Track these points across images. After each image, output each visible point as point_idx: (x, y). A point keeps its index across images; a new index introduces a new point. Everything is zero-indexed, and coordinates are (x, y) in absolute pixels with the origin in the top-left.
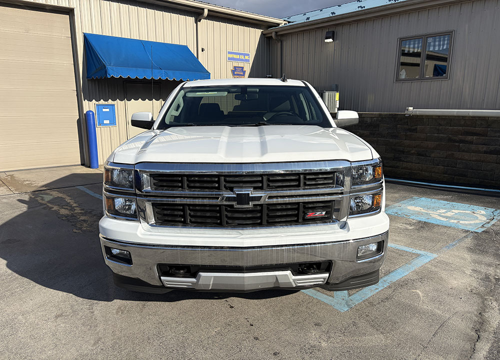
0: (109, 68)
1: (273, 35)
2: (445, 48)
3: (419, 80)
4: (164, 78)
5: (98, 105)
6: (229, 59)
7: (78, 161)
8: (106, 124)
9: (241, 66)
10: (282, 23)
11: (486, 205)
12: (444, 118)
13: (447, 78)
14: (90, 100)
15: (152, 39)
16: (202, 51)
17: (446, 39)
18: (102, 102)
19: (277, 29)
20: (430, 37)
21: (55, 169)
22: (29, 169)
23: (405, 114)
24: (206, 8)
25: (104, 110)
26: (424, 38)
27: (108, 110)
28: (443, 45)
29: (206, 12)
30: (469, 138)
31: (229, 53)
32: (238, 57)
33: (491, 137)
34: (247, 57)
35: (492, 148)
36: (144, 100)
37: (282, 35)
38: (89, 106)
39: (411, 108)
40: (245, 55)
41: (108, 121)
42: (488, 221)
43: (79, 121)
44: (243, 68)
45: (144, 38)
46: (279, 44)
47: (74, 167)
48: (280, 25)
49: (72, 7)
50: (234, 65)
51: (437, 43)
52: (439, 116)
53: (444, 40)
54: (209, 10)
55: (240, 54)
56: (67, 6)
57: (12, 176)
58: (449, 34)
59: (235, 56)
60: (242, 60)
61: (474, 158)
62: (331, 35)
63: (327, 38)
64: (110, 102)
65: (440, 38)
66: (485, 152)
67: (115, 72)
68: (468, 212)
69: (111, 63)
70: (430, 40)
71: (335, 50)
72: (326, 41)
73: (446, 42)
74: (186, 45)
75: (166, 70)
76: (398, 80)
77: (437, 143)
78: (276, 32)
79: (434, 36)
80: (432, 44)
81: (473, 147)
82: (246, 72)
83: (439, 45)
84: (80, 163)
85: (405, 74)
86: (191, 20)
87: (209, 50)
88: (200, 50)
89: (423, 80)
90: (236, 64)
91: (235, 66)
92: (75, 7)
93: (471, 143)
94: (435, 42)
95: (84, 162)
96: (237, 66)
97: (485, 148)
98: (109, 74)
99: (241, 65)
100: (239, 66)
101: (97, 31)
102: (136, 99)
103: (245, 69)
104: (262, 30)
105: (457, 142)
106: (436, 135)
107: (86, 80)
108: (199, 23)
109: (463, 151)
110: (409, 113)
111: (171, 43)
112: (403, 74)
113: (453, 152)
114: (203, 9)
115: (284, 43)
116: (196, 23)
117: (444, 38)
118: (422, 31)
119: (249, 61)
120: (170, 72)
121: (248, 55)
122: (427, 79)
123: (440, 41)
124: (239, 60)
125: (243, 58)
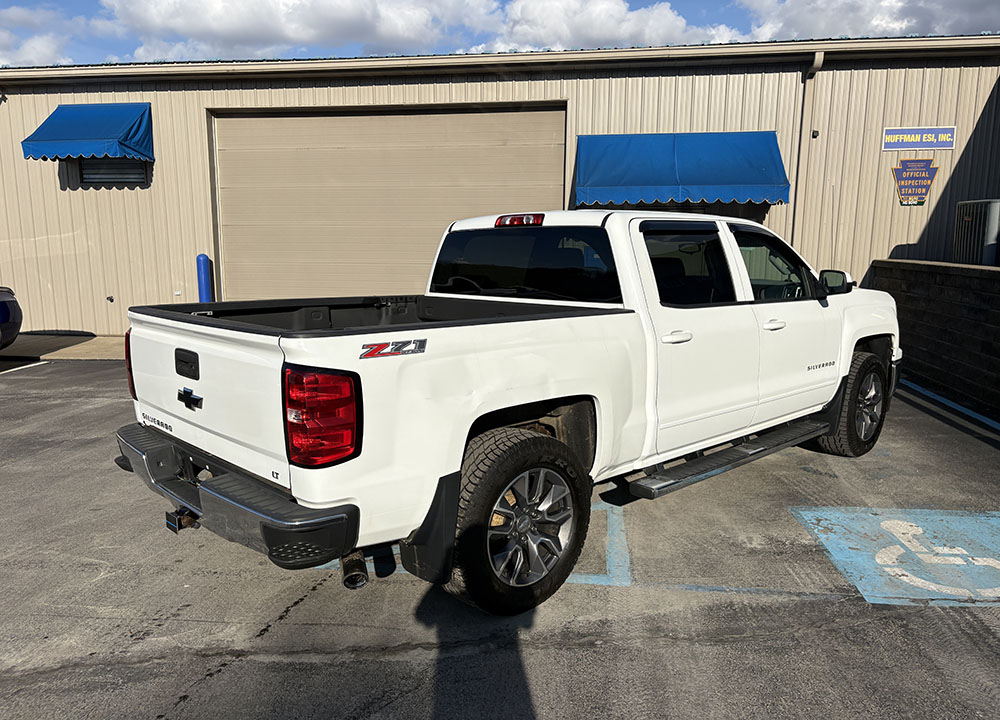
9: (926, 158)
16: (814, 137)
24: (820, 50)
29: (819, 58)
31: (889, 132)
32: (916, 138)
34: (943, 137)
40: (938, 132)
44: (929, 162)
49: (564, 98)
50: (902, 158)
54: (825, 53)
55: (923, 132)
56: (558, 98)
59: (907, 138)
60: (929, 144)
67: (587, 196)
74: (773, 129)
75: (689, 184)
82: (941, 170)
86: (792, 78)
87: (831, 134)
88: (807, 135)
90: (908, 155)
91: (907, 158)
92: (569, 98)
96: (913, 158)
98: (579, 200)
99: (923, 155)
100: (920, 158)
103: (935, 165)
108: (808, 81)
111: (738, 130)
114: (812, 54)
116: (804, 81)
119: (950, 144)
120: (695, 190)
121: (951, 131)
124: (921, 144)
125: (931, 138)
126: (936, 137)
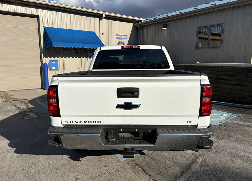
0: (53, 43)
1: (139, 26)
2: (220, 32)
3: (207, 48)
4: (81, 47)
5: (50, 60)
6: (116, 38)
7: (40, 87)
8: (54, 69)
10: (144, 20)
11: (229, 111)
12: (214, 67)
13: (221, 47)
14: (46, 57)
15: (77, 29)
16: (103, 34)
17: (221, 27)
18: (52, 58)
19: (140, 23)
20: (212, 27)
21: (28, 90)
22: (16, 90)
23: (195, 65)
24: (104, 14)
25: (53, 62)
26: (210, 27)
27: (55, 62)
28: (219, 30)
29: (104, 16)
30: (227, 77)
31: (116, 35)
32: (121, 37)
33: (237, 77)
34: (125, 37)
35: (238, 82)
36: (73, 57)
37: (143, 26)
38: (46, 60)
39: (198, 62)
40: (124, 36)
41: (55, 68)
42: (225, 120)
43: (41, 68)
44: (123, 42)
45: (73, 28)
46: (142, 31)
47: (38, 90)
48: (143, 21)
49: (38, 15)
50: (119, 41)
51: (216, 30)
52: (212, 66)
53: (219, 28)
54: (105, 15)
55: (122, 36)
56: (36, 14)
57: (7, 93)
58: (222, 25)
59: (119, 37)
60: (123, 38)
61: (229, 88)
62: (165, 26)
63: (164, 27)
64: (56, 58)
65: (218, 27)
66: (235, 85)
67: (56, 45)
68: (218, 115)
69: (54, 41)
70: (212, 28)
71: (167, 33)
72: (163, 29)
73: (220, 29)
74: (94, 31)
75: (82, 43)
76: (197, 48)
77: (211, 80)
78: (140, 25)
79: (214, 26)
80: (214, 30)
81: (229, 82)
83: (217, 31)
84: (41, 88)
85: (201, 45)
86: (97, 19)
87: (106, 34)
88: (101, 34)
89: (209, 48)
91: (120, 41)
92: (40, 14)
93: (228, 80)
94: (215, 29)
95: (43, 87)
97: (234, 83)
98: (53, 46)
99: (122, 41)
101: (50, 26)
102: (69, 57)
103: (124, 43)
104: (133, 24)
105: (221, 79)
106: (211, 76)
107: (45, 48)
108: (101, 21)
109: (224, 84)
110: (197, 64)
111: (86, 31)
112: (200, 45)
113: (219, 84)
114: (103, 15)
115: (144, 30)
116: (99, 21)
117: (220, 27)
118: (208, 24)
119: (126, 39)
120: (84, 45)
121: (126, 36)
122: (211, 48)
123: (217, 29)
124: (122, 38)
125: (123, 37)
126: (124, 37)
